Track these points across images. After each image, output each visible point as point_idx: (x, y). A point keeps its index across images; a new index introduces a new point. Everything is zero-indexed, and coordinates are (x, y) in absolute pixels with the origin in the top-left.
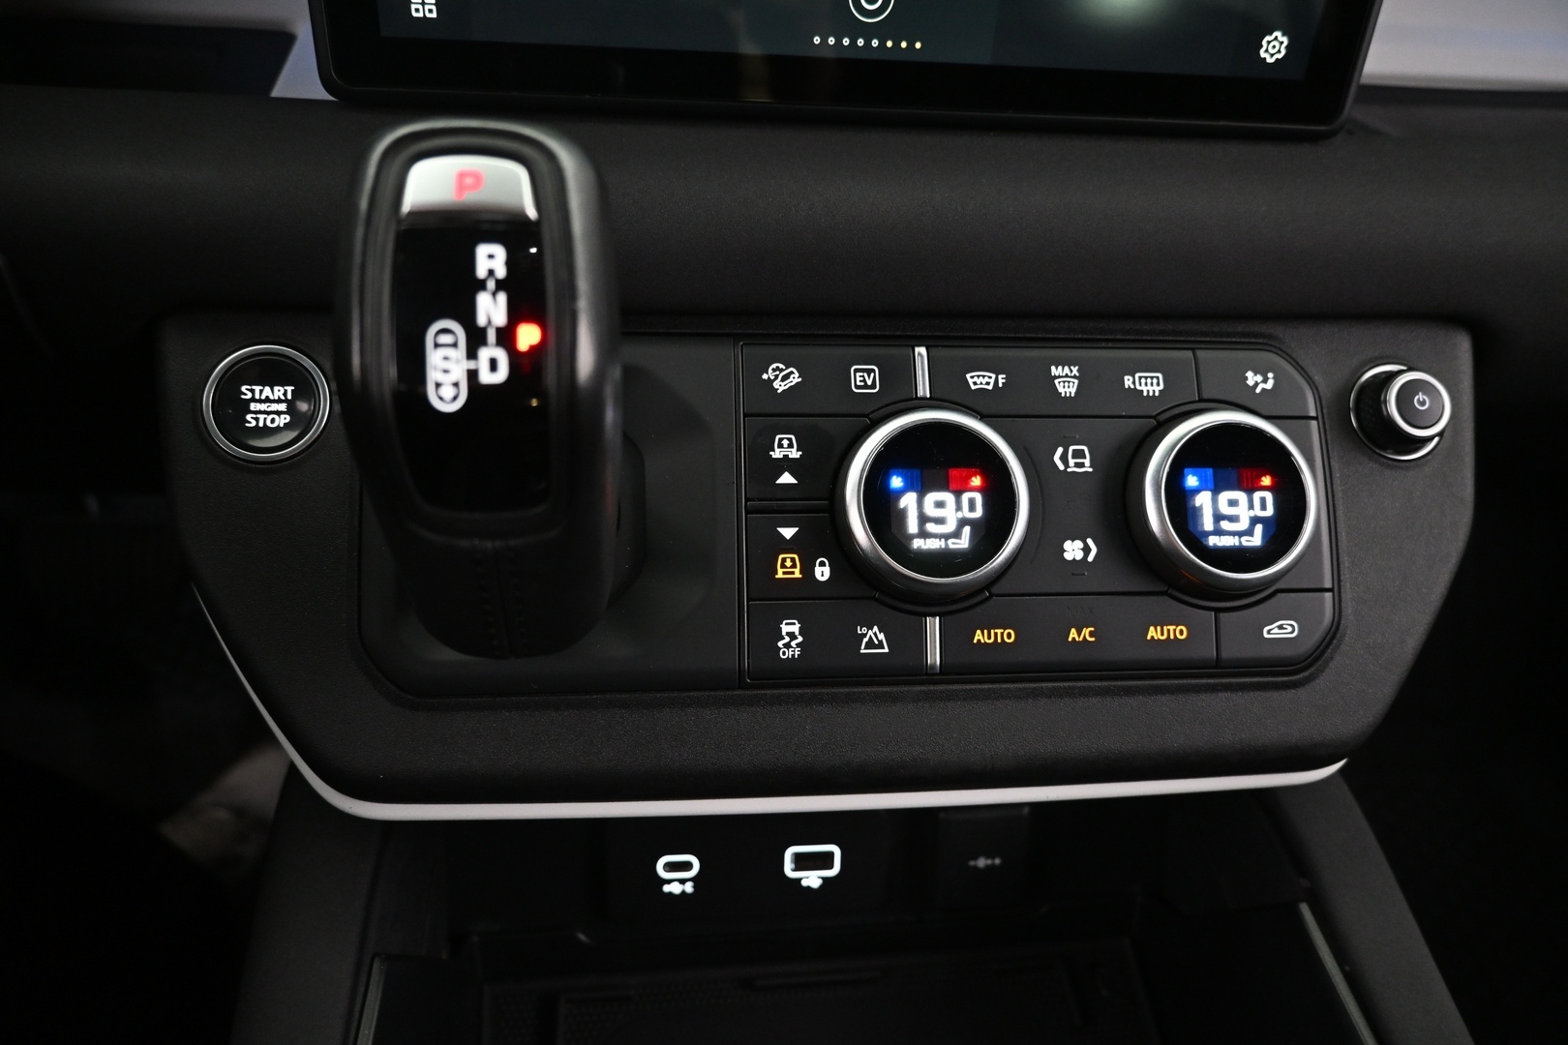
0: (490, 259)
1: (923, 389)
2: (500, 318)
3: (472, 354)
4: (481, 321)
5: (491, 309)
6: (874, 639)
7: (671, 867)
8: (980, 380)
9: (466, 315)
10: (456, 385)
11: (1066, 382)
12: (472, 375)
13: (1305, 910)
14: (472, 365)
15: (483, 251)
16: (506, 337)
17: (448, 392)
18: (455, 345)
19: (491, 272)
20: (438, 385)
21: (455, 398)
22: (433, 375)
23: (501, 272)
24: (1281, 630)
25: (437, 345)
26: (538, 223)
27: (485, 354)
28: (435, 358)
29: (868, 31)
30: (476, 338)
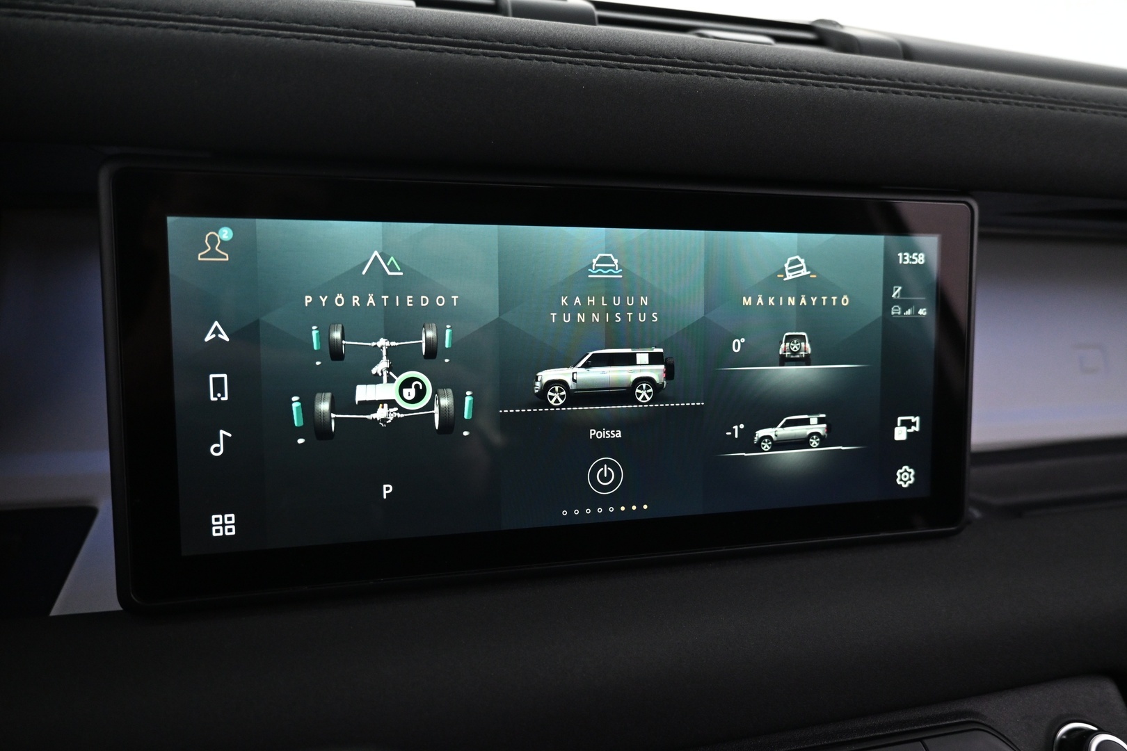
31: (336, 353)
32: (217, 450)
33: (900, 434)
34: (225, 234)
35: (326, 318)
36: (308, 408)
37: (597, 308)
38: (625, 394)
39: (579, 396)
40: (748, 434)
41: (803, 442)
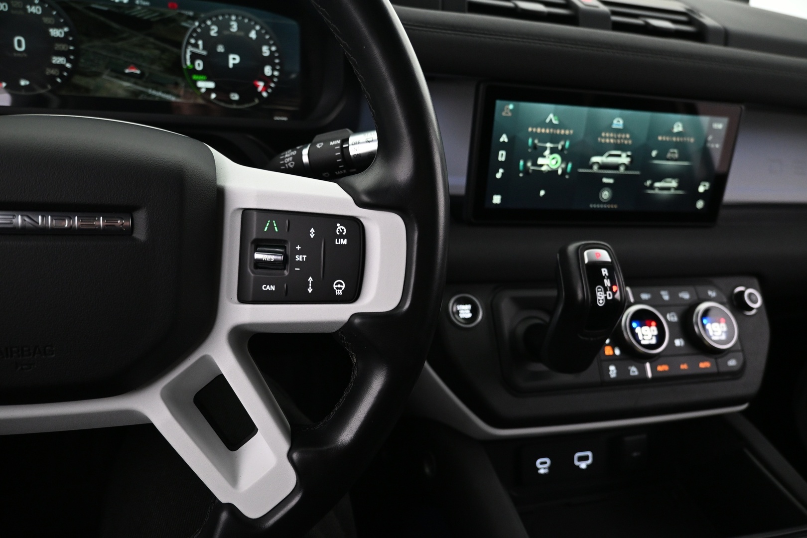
0: (605, 272)
1: (632, 300)
2: (609, 285)
3: (605, 293)
4: (606, 285)
5: (607, 283)
6: (634, 371)
7: (542, 463)
8: (645, 296)
9: (603, 284)
10: (603, 300)
11: (666, 296)
12: (606, 297)
13: (747, 451)
14: (605, 295)
15: (603, 270)
16: (611, 289)
17: (601, 302)
18: (601, 291)
19: (605, 275)
20: (599, 300)
21: (602, 303)
22: (598, 298)
23: (607, 275)
24: (732, 363)
25: (598, 291)
26: (612, 262)
27: (608, 293)
28: (598, 294)
29: (604, 203)
30: (606, 290)
31: (535, 147)
32: (499, 176)
33: (701, 189)
34: (511, 107)
35: (534, 135)
36: (525, 164)
37: (613, 138)
38: (616, 167)
39: (603, 166)
40: (652, 185)
41: (668, 189)
